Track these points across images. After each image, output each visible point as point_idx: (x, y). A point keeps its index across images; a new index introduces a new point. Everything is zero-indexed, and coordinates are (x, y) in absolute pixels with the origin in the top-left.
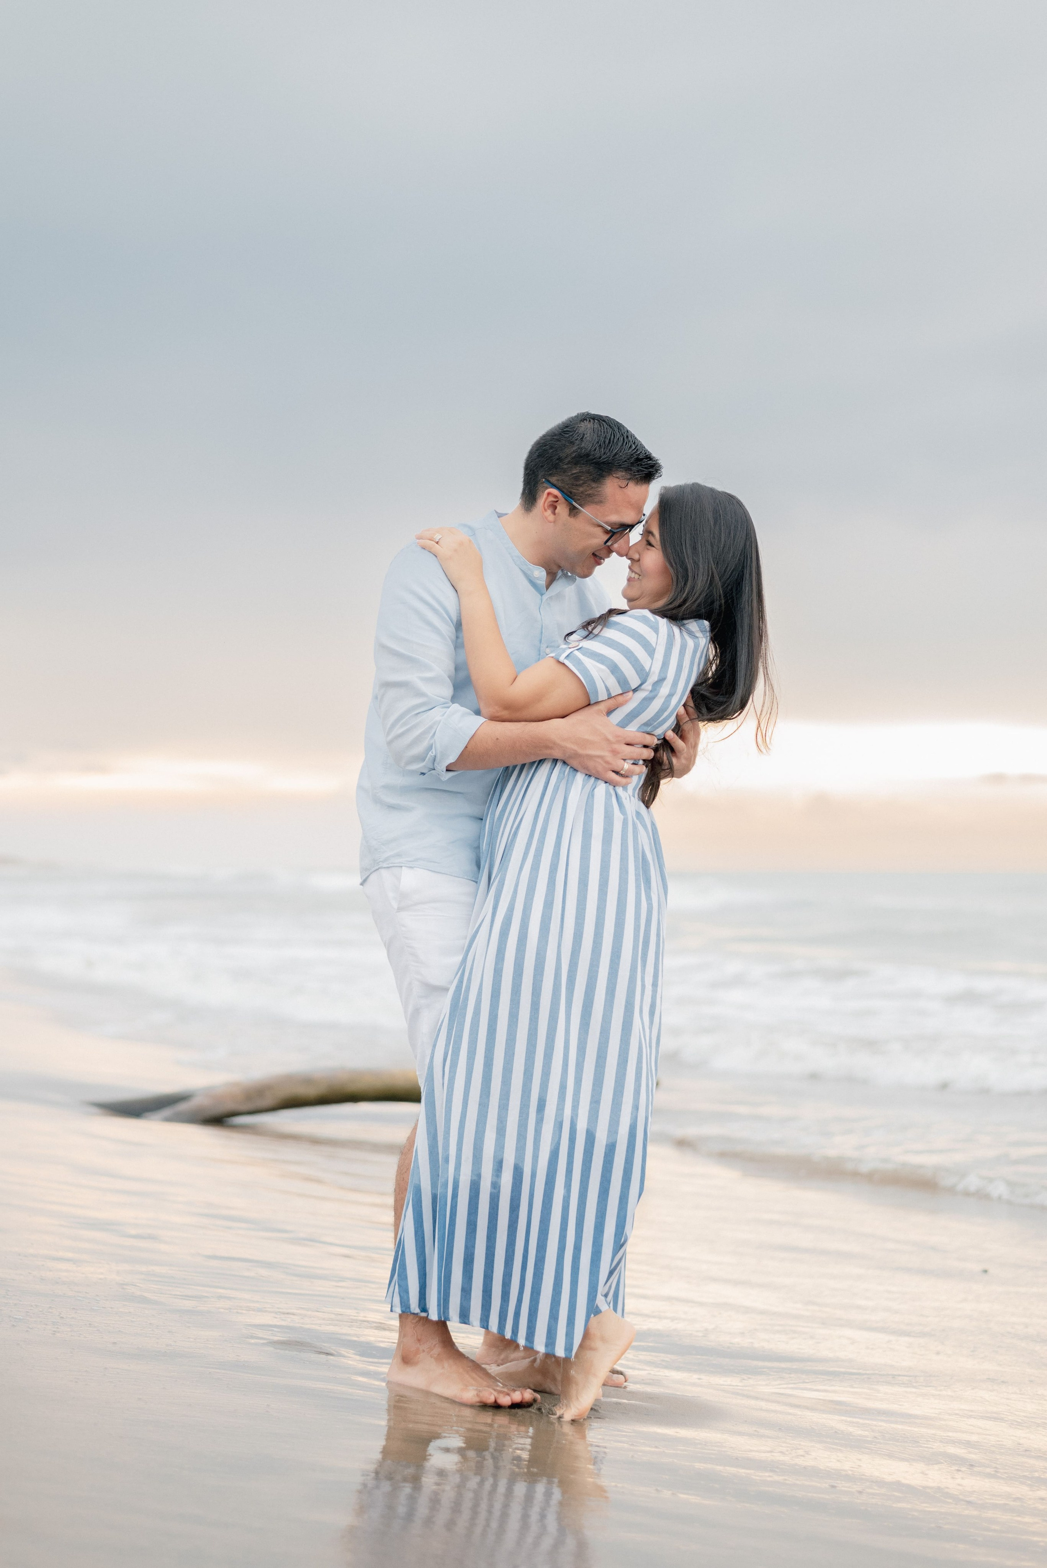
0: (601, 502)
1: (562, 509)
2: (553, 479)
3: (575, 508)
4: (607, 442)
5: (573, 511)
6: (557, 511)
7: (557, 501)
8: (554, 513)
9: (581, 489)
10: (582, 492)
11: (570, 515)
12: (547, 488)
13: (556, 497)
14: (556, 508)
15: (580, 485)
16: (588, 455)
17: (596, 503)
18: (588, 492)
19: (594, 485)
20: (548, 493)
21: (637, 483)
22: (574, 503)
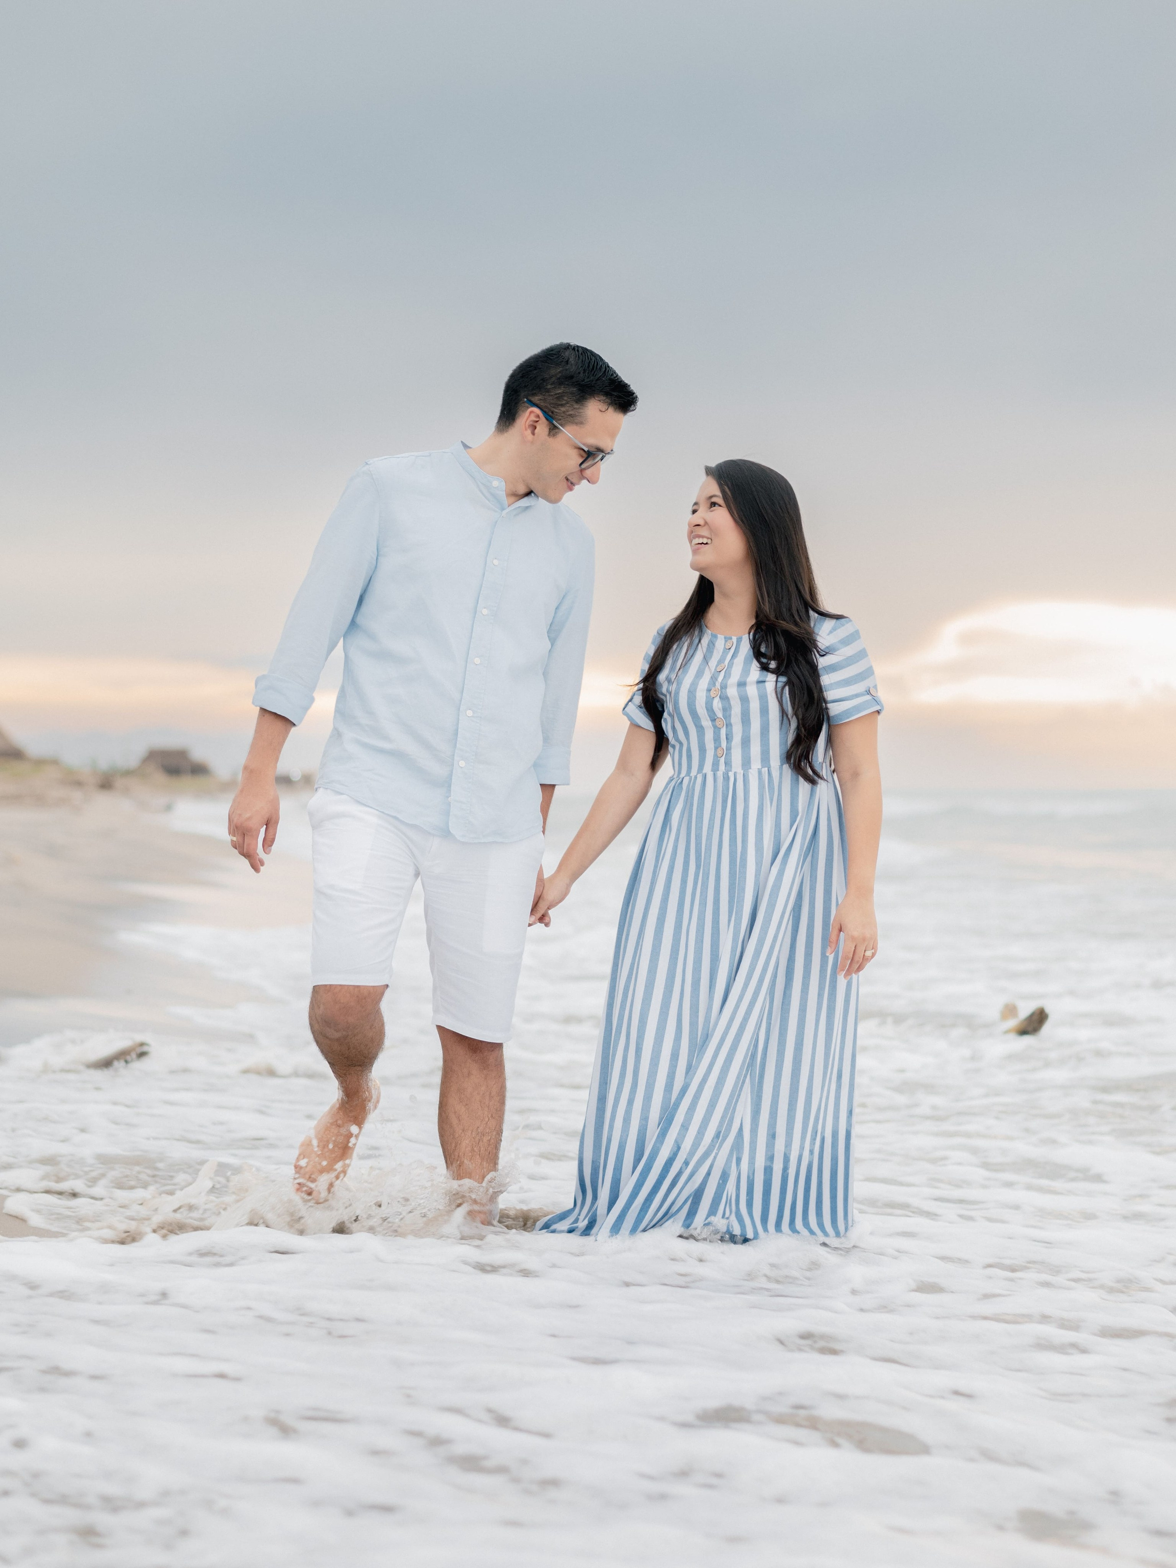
0: (582, 423)
1: (543, 428)
2: (536, 399)
3: (555, 427)
4: (591, 367)
5: (553, 430)
6: (536, 431)
7: (537, 421)
8: (533, 434)
9: (563, 409)
10: (564, 412)
11: (549, 435)
12: (528, 408)
13: (538, 416)
14: (535, 428)
15: (562, 405)
16: (572, 377)
17: (577, 424)
18: (570, 413)
19: (576, 406)
20: (529, 414)
21: (615, 409)
22: (555, 422)
